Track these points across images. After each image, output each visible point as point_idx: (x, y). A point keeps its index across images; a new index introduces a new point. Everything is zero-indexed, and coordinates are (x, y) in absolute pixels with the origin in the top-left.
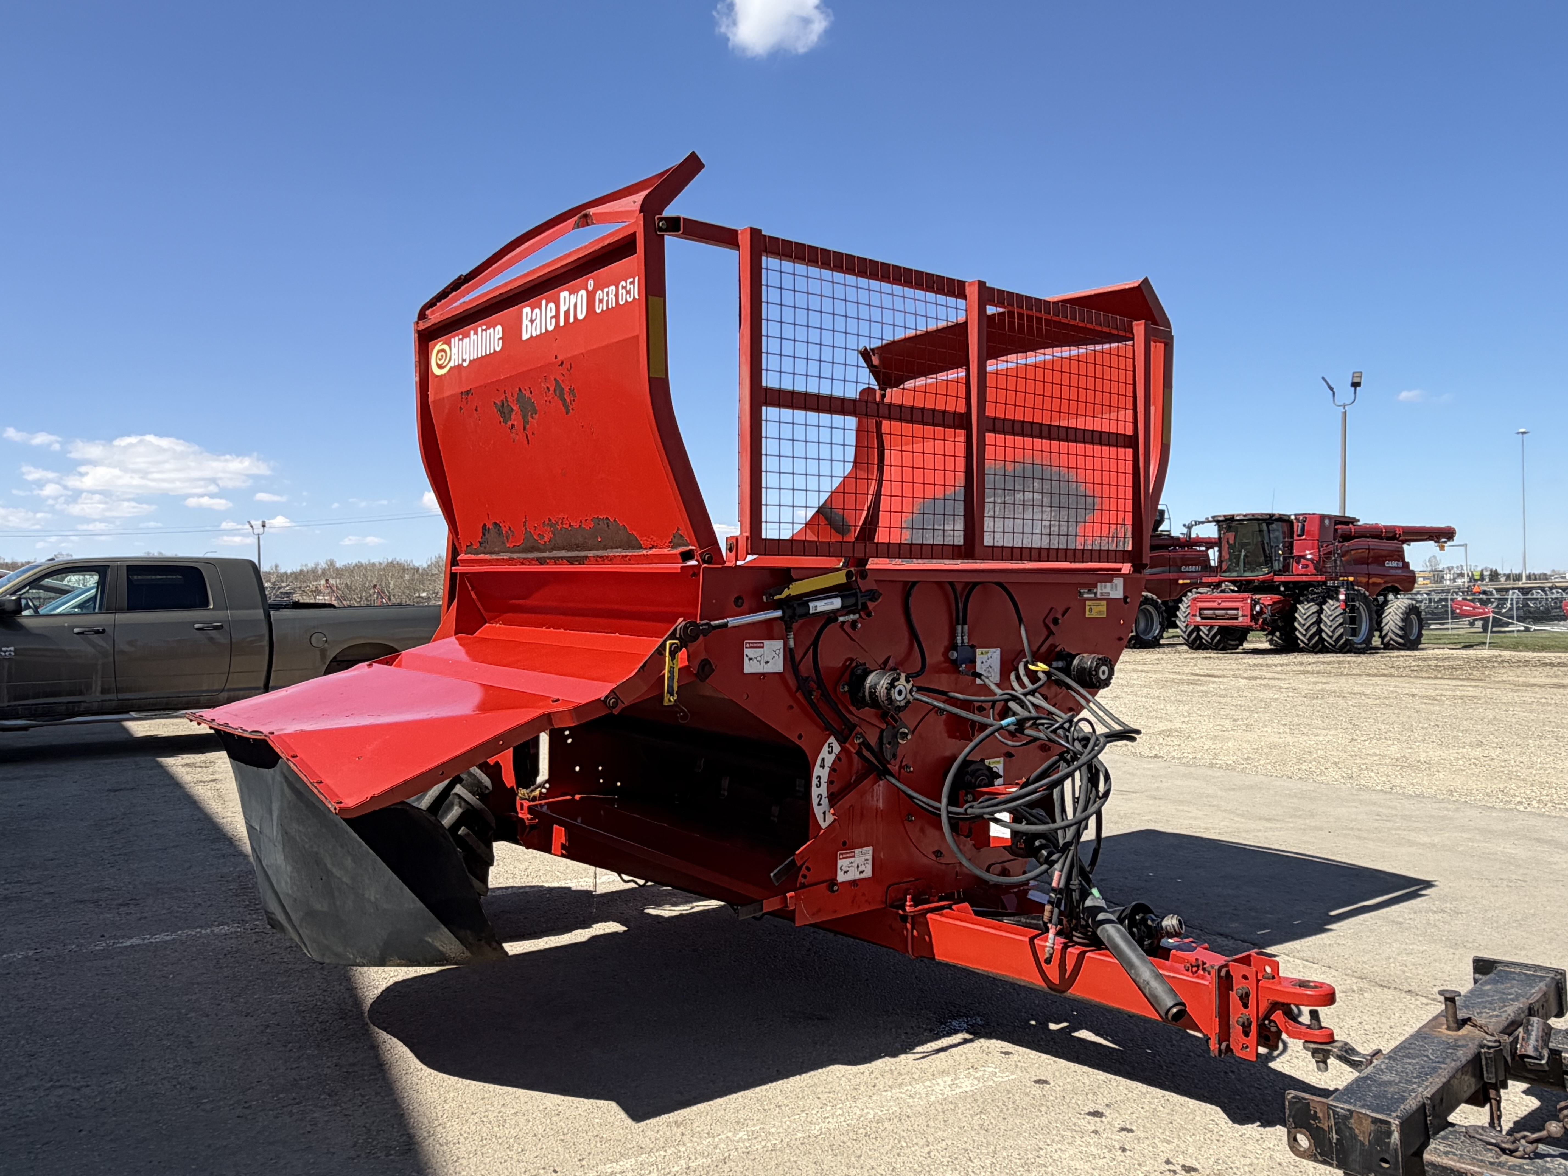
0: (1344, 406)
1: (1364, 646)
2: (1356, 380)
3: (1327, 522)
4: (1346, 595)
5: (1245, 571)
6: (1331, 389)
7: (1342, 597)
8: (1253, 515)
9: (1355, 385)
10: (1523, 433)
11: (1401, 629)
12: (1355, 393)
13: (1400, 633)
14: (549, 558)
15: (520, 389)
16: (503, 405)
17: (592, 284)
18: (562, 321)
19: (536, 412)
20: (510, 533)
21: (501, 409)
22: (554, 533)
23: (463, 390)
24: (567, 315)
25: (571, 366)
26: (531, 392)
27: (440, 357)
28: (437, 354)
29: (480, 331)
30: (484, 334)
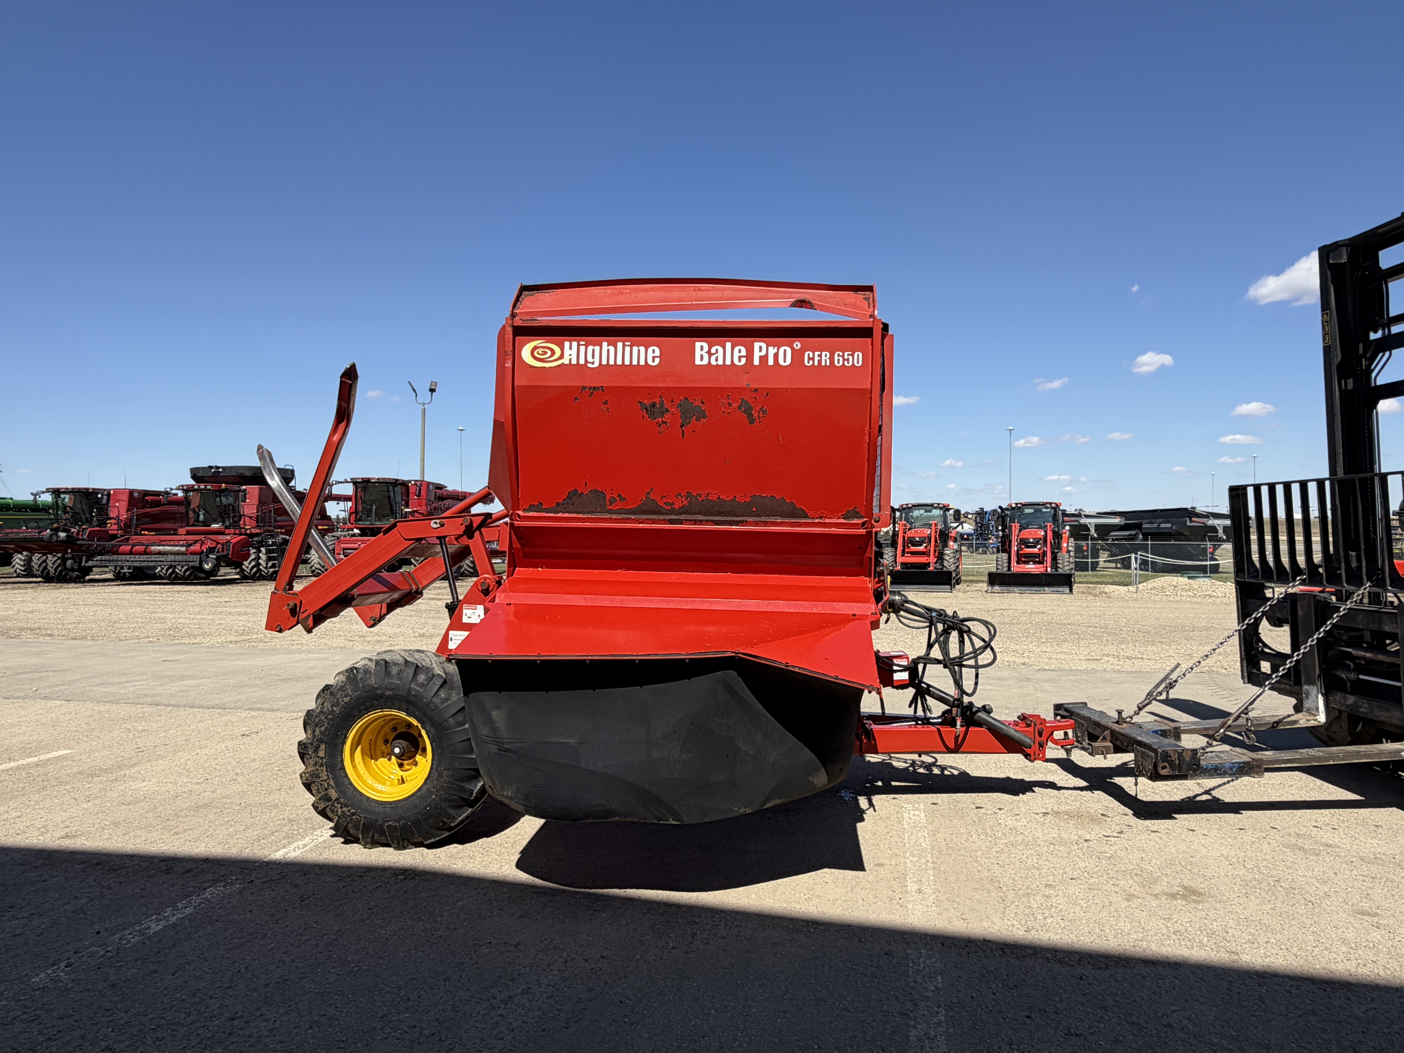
0: (424, 404)
2: (433, 387)
3: (431, 487)
5: (376, 521)
6: (414, 391)
8: (384, 479)
9: (432, 391)
10: (461, 430)
12: (432, 396)
14: (686, 520)
15: (685, 398)
16: (654, 405)
17: (799, 345)
18: (756, 362)
19: (704, 417)
20: (618, 499)
21: (649, 408)
22: (690, 503)
23: (586, 385)
24: (764, 359)
25: (767, 395)
26: (703, 403)
27: (540, 352)
28: (535, 348)
29: (620, 345)
30: (628, 349)
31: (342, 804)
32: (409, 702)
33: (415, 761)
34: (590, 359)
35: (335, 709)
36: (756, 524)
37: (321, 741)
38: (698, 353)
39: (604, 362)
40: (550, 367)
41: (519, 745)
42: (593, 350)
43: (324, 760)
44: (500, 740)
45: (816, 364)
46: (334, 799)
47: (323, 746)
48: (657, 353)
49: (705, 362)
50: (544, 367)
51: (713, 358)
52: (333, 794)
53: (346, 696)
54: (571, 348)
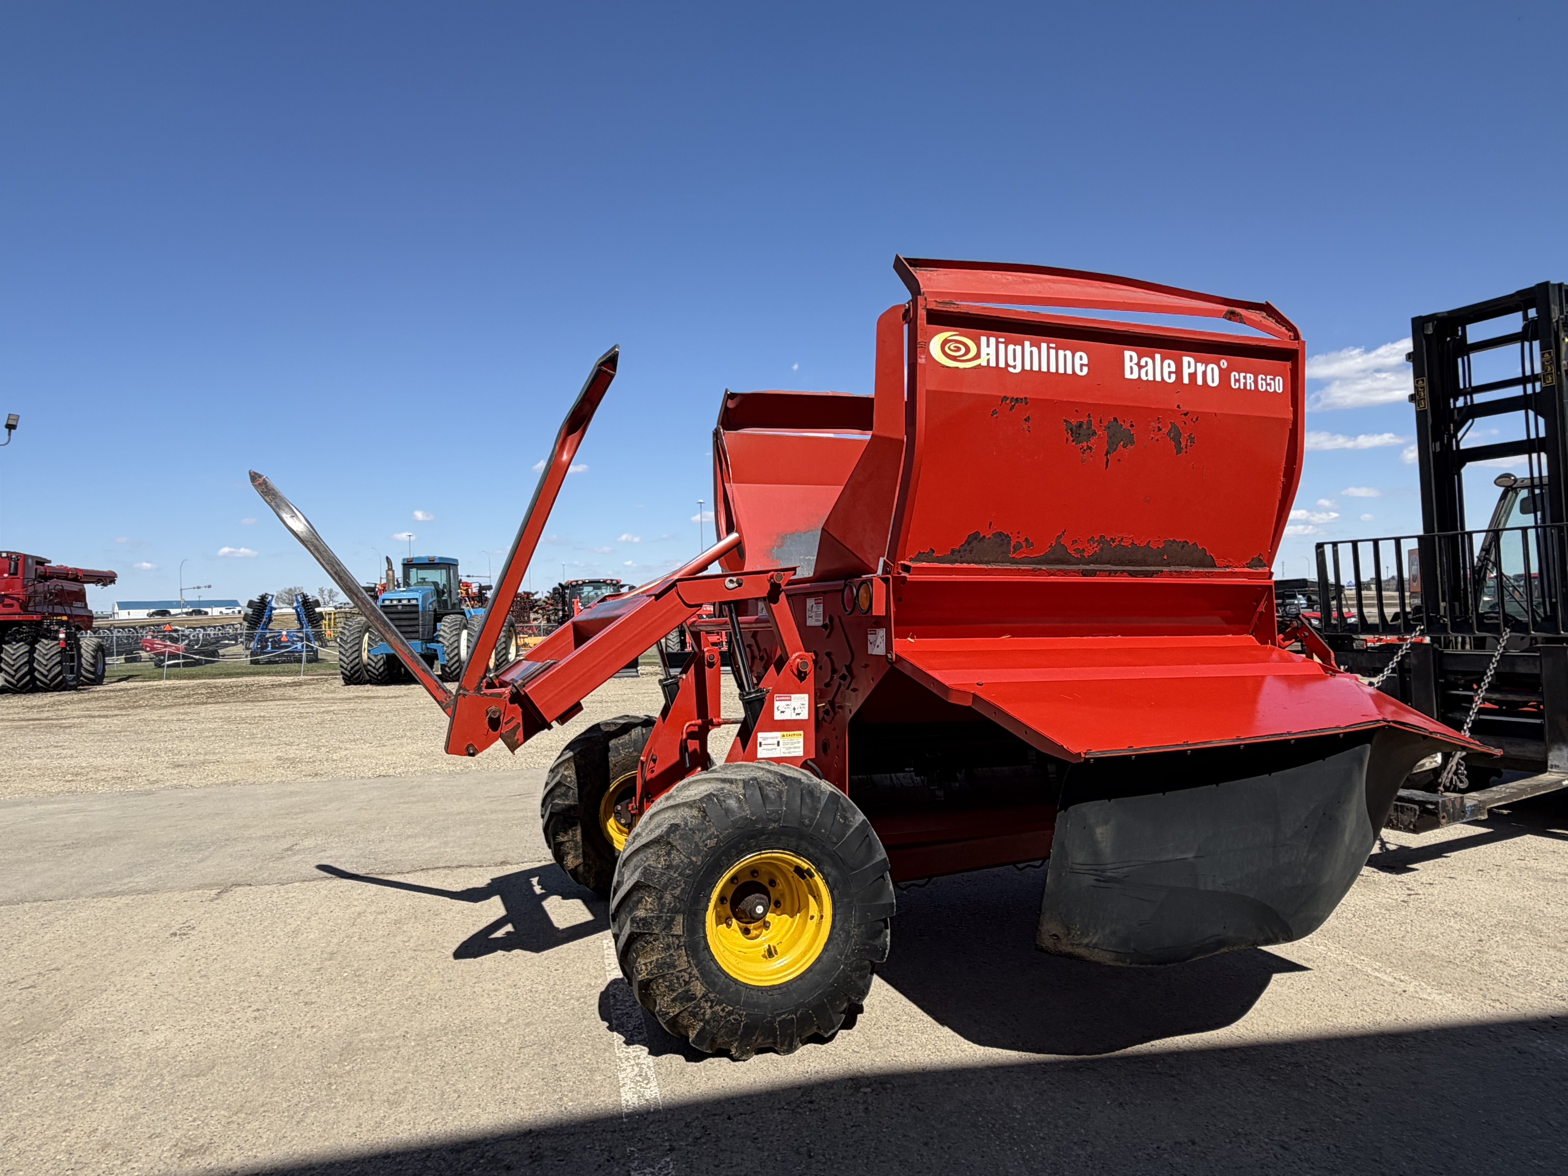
1: (75, 683)
3: (30, 561)
4: (66, 633)
7: (62, 636)
9: (10, 427)
11: (92, 665)
12: (9, 434)
13: (92, 669)
14: (1100, 571)
15: (1115, 419)
16: (1080, 426)
17: (1226, 364)
18: (1186, 380)
19: (1132, 442)
20: (1024, 544)
21: (1074, 429)
22: (1102, 549)
23: (1007, 395)
24: (1193, 376)
25: (1197, 419)
26: (1132, 426)
27: (952, 347)
28: (945, 342)
29: (1044, 346)
30: (1053, 352)
31: (712, 1002)
32: (801, 836)
33: (765, 922)
34: (1011, 362)
35: (694, 859)
36: (1170, 574)
37: (675, 911)
38: (1127, 364)
39: (1027, 367)
40: (965, 369)
41: (1126, 869)
42: (1014, 350)
43: (682, 940)
44: (1102, 867)
45: (1242, 387)
46: (700, 996)
47: (680, 919)
48: (1085, 361)
49: (1135, 376)
50: (957, 368)
51: (1143, 371)
52: (698, 988)
53: (710, 838)
54: (988, 346)
